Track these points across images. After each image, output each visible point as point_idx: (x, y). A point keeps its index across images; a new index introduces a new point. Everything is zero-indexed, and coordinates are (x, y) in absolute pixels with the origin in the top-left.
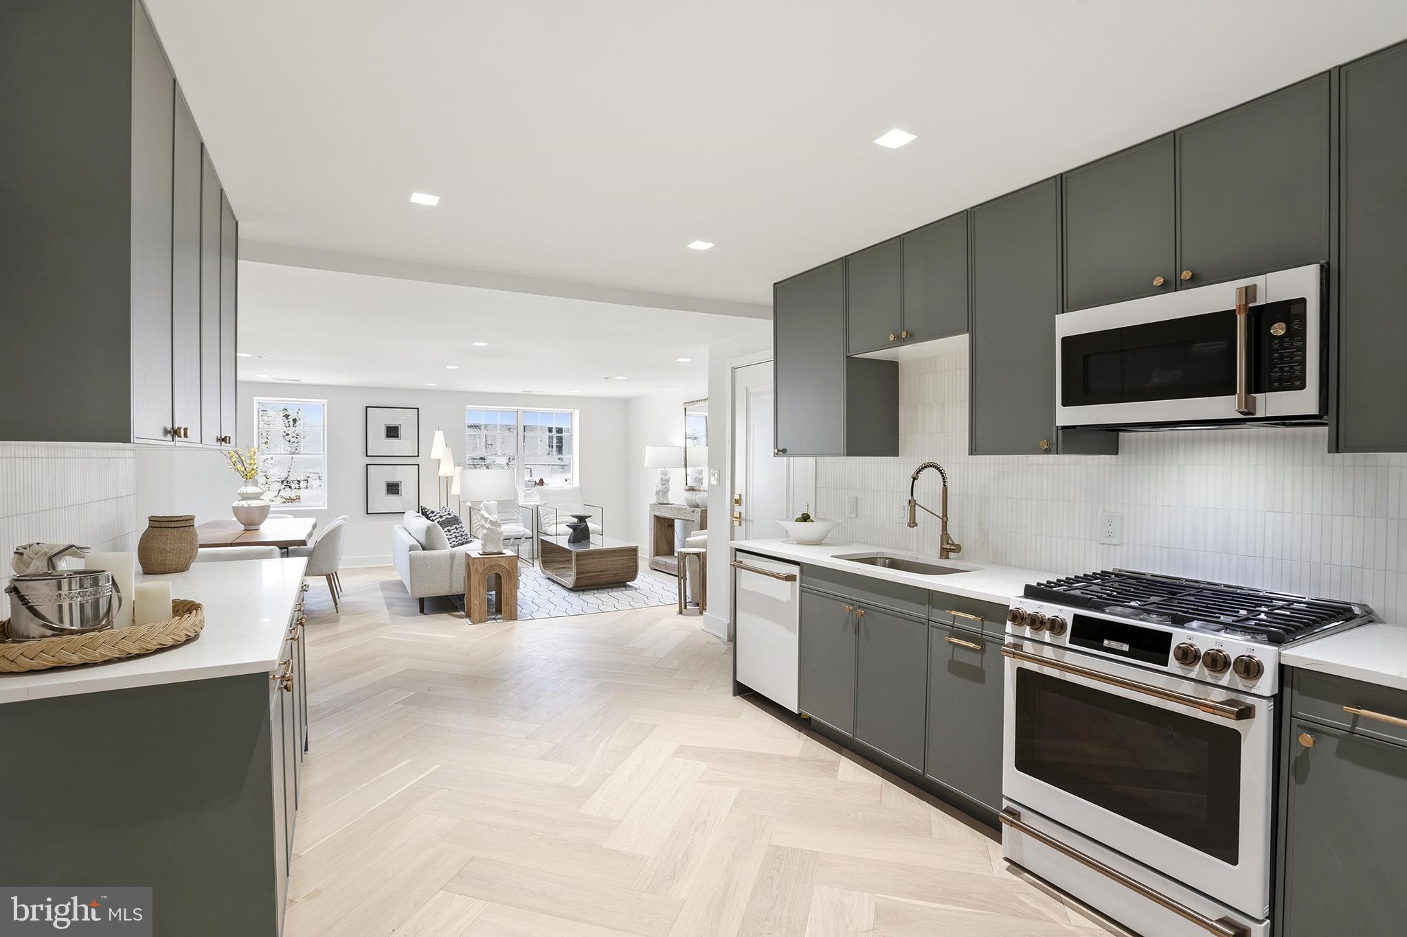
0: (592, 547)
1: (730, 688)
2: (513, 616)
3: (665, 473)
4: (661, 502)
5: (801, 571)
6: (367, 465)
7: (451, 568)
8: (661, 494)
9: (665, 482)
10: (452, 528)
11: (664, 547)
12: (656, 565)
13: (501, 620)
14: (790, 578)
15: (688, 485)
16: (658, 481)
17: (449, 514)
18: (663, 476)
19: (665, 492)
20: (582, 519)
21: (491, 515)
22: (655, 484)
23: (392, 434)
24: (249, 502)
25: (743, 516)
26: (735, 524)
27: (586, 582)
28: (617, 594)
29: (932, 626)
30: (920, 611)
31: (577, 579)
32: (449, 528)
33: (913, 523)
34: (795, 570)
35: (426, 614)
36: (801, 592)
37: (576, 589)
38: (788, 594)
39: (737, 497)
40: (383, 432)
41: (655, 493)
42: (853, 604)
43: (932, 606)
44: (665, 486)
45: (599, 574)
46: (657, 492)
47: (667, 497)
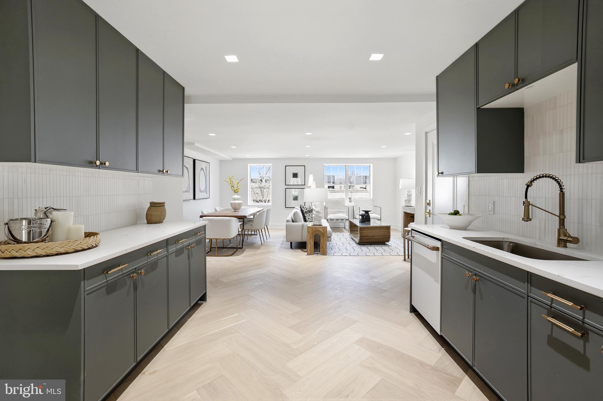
0: (371, 225)
1: (408, 307)
2: (324, 253)
3: (409, 191)
4: (407, 205)
5: (442, 245)
6: (286, 188)
7: (302, 230)
8: (407, 201)
9: (409, 196)
10: (310, 214)
13: (320, 255)
14: (437, 249)
16: (406, 195)
18: (408, 193)
19: (409, 201)
20: (367, 212)
21: (316, 208)
22: (405, 197)
23: (295, 176)
24: (235, 201)
25: (431, 212)
26: (427, 216)
27: (364, 241)
28: (379, 248)
29: (531, 301)
30: (521, 287)
31: (360, 239)
32: (309, 214)
33: (527, 218)
34: (438, 244)
35: (292, 249)
36: (442, 258)
37: (360, 244)
38: (435, 258)
39: (428, 201)
40: (292, 175)
41: (404, 201)
42: (471, 272)
43: (531, 284)
44: (409, 198)
45: (371, 237)
46: (406, 201)
47: (411, 203)
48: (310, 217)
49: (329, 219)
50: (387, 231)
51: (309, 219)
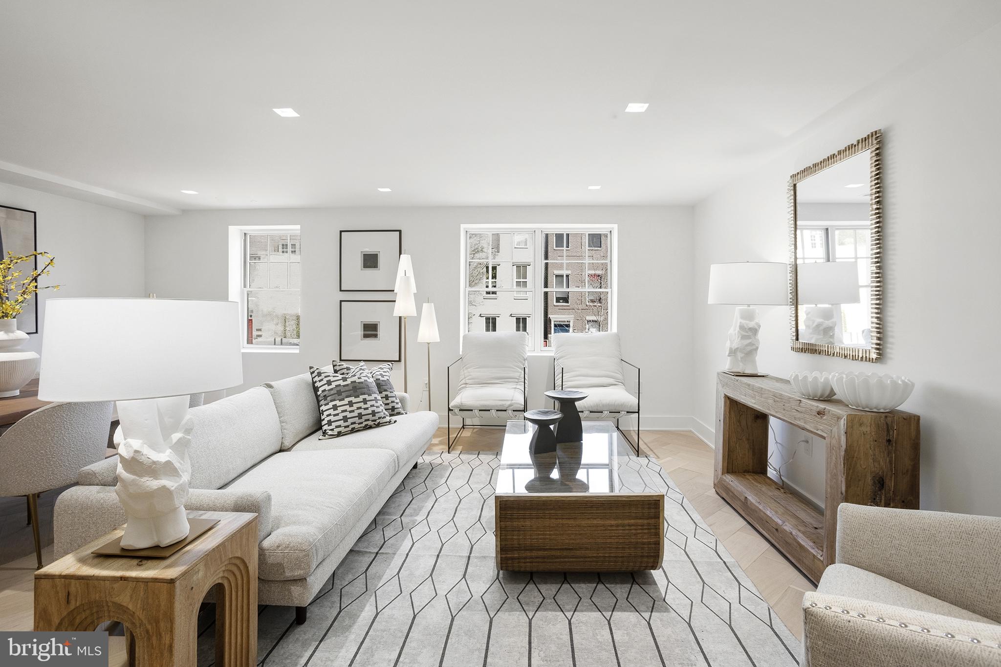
3: (749, 316)
4: (740, 372)
6: (341, 301)
8: (740, 355)
9: (750, 333)
11: (744, 455)
12: (727, 494)
15: (800, 340)
16: (733, 331)
17: (345, 379)
18: (743, 321)
19: (749, 351)
22: (729, 337)
23: (369, 264)
41: (727, 353)
44: (748, 341)
45: (558, 553)
46: (733, 352)
47: (754, 362)
48: (337, 418)
49: (456, 407)
50: (646, 521)
51: (330, 423)
